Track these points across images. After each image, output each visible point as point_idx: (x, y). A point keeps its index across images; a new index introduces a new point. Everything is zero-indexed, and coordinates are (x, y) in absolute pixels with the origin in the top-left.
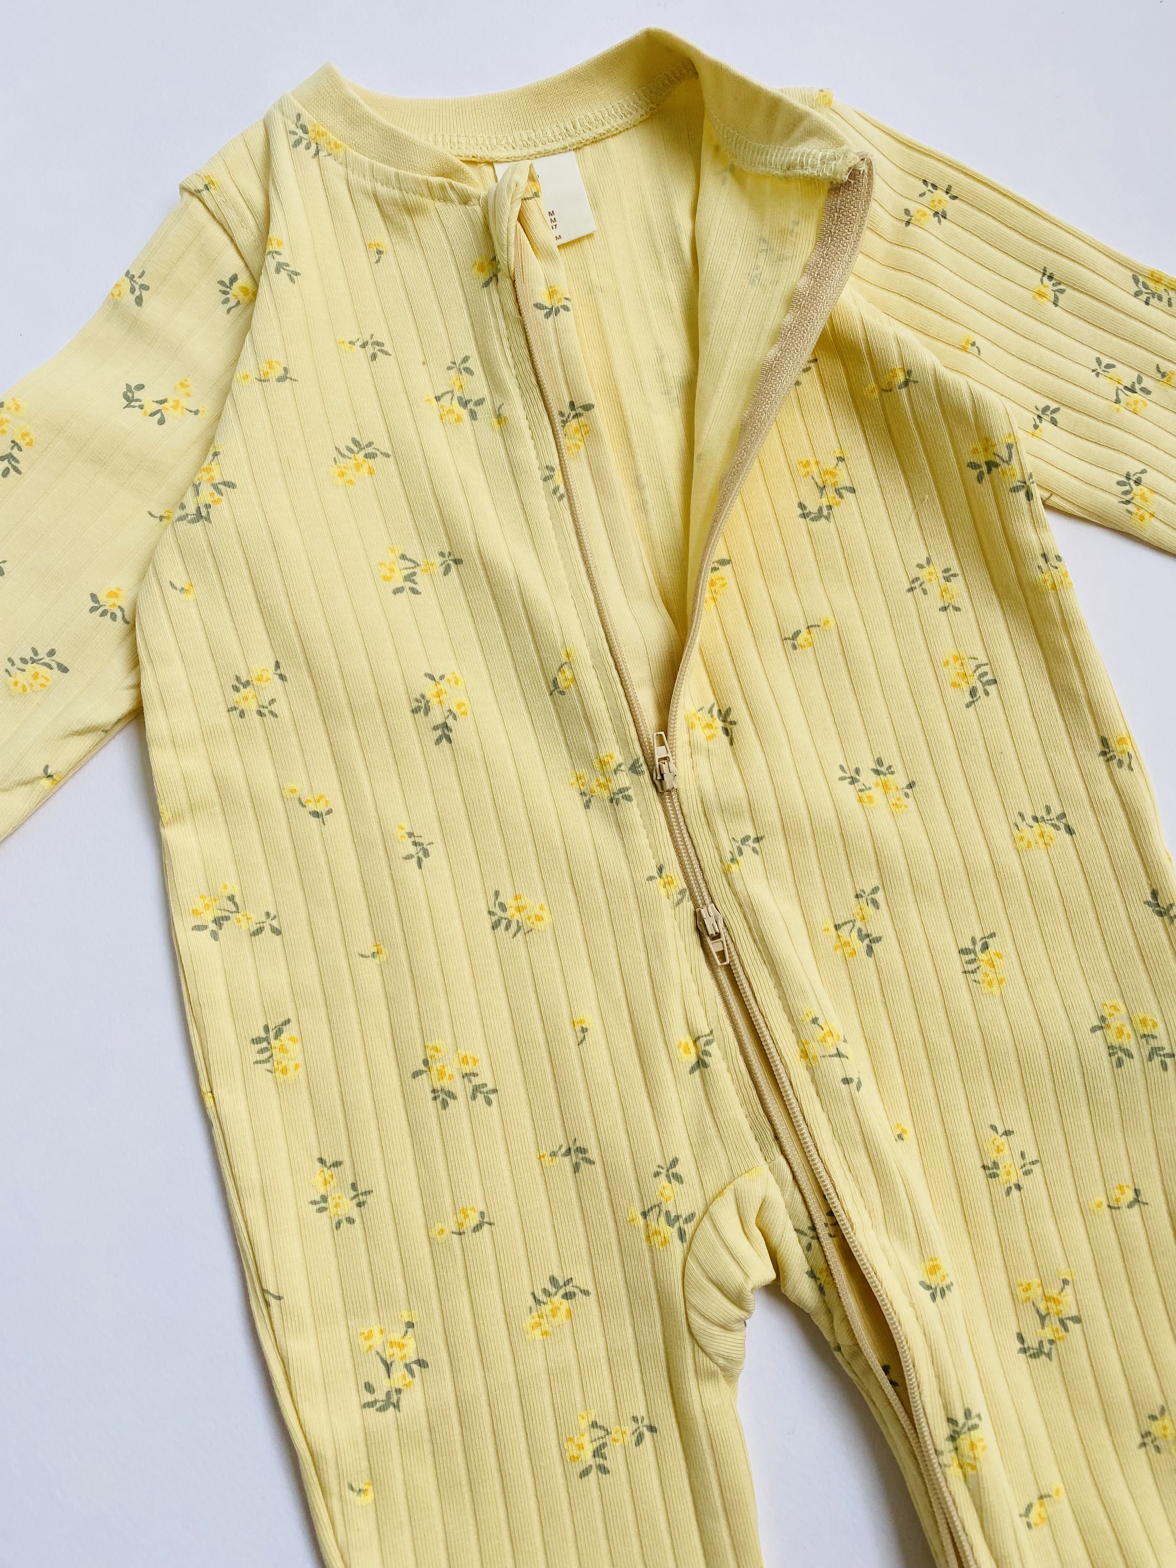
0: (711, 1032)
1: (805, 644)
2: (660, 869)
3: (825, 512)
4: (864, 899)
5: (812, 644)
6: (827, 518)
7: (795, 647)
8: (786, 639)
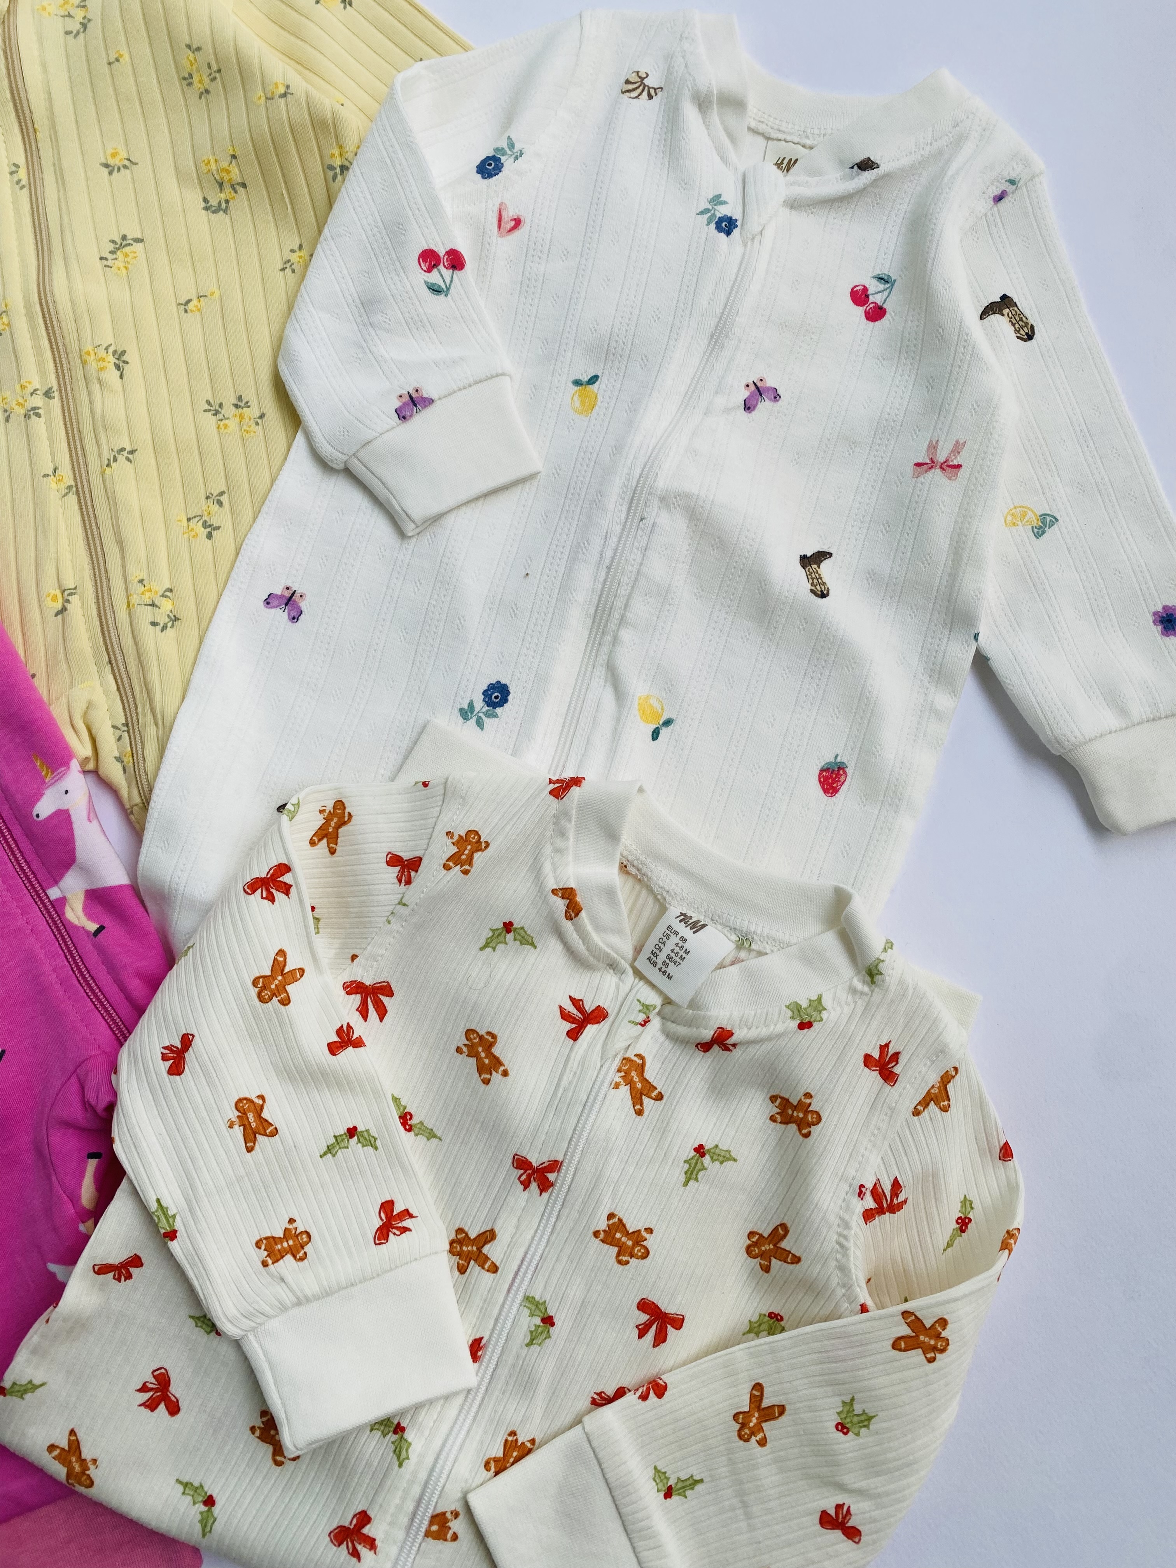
0: (75, 588)
1: (195, 309)
2: (55, 470)
3: (224, 205)
4: (211, 500)
5: (200, 310)
6: (226, 211)
7: (186, 311)
8: (180, 304)
